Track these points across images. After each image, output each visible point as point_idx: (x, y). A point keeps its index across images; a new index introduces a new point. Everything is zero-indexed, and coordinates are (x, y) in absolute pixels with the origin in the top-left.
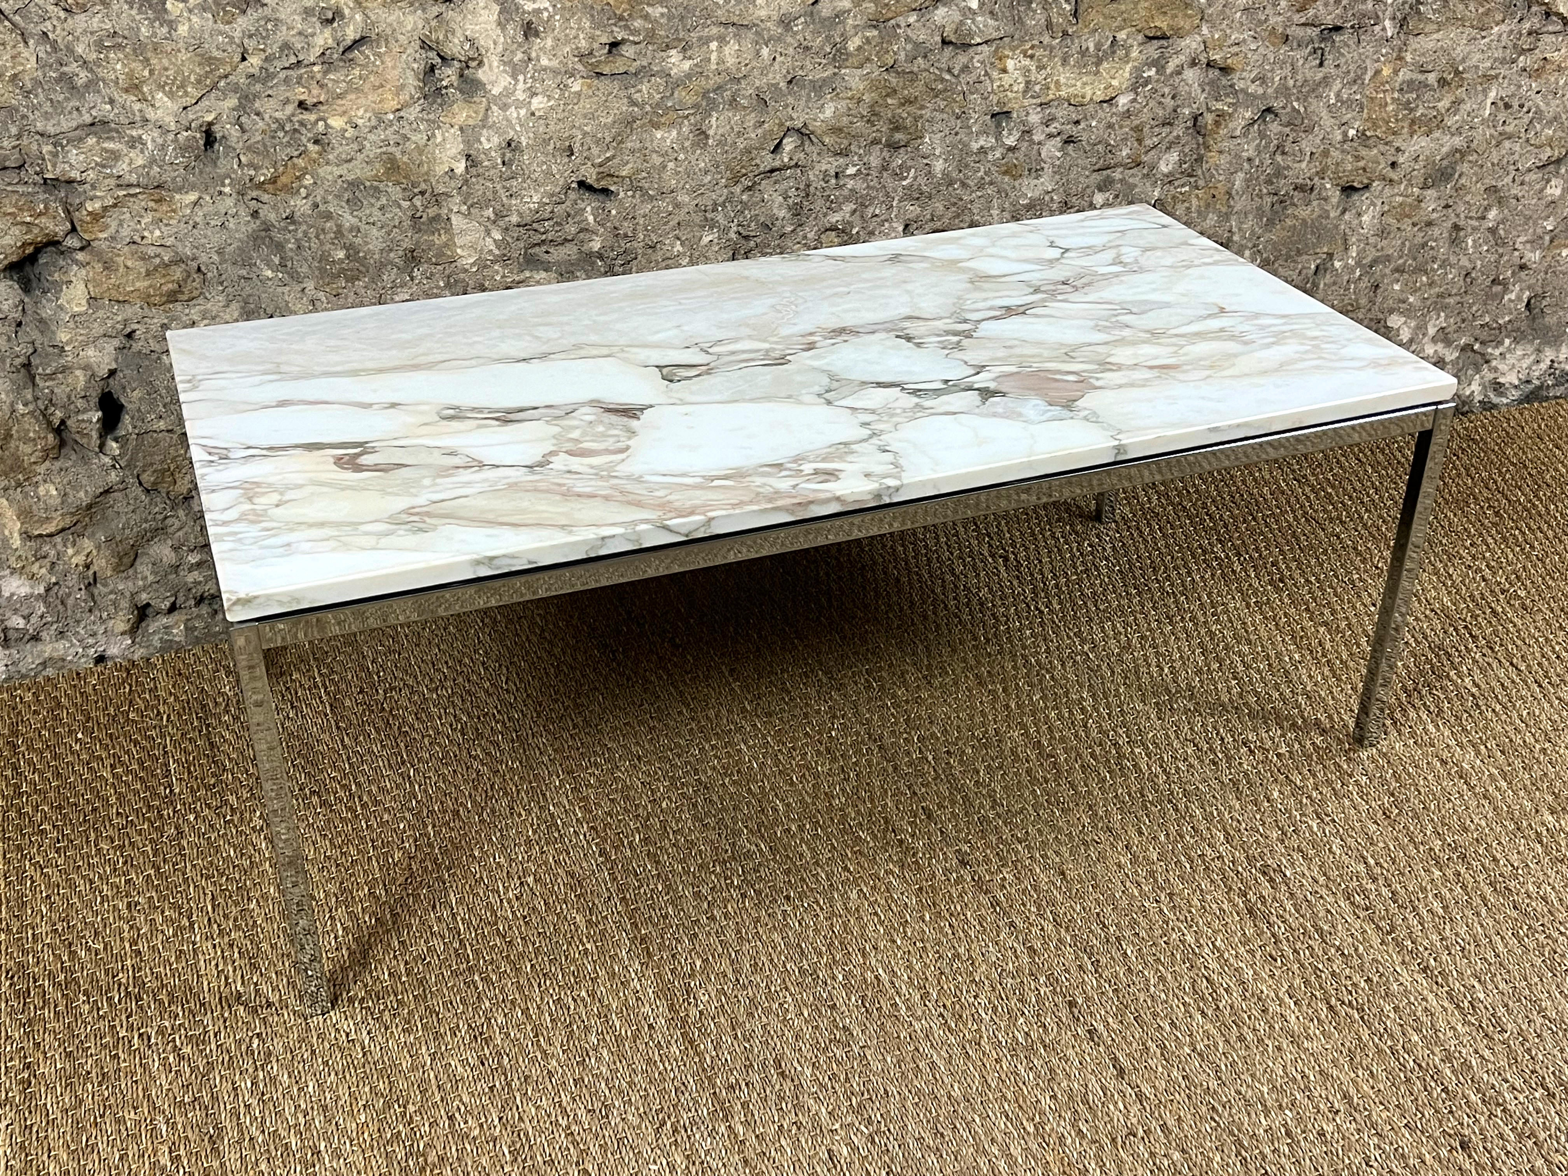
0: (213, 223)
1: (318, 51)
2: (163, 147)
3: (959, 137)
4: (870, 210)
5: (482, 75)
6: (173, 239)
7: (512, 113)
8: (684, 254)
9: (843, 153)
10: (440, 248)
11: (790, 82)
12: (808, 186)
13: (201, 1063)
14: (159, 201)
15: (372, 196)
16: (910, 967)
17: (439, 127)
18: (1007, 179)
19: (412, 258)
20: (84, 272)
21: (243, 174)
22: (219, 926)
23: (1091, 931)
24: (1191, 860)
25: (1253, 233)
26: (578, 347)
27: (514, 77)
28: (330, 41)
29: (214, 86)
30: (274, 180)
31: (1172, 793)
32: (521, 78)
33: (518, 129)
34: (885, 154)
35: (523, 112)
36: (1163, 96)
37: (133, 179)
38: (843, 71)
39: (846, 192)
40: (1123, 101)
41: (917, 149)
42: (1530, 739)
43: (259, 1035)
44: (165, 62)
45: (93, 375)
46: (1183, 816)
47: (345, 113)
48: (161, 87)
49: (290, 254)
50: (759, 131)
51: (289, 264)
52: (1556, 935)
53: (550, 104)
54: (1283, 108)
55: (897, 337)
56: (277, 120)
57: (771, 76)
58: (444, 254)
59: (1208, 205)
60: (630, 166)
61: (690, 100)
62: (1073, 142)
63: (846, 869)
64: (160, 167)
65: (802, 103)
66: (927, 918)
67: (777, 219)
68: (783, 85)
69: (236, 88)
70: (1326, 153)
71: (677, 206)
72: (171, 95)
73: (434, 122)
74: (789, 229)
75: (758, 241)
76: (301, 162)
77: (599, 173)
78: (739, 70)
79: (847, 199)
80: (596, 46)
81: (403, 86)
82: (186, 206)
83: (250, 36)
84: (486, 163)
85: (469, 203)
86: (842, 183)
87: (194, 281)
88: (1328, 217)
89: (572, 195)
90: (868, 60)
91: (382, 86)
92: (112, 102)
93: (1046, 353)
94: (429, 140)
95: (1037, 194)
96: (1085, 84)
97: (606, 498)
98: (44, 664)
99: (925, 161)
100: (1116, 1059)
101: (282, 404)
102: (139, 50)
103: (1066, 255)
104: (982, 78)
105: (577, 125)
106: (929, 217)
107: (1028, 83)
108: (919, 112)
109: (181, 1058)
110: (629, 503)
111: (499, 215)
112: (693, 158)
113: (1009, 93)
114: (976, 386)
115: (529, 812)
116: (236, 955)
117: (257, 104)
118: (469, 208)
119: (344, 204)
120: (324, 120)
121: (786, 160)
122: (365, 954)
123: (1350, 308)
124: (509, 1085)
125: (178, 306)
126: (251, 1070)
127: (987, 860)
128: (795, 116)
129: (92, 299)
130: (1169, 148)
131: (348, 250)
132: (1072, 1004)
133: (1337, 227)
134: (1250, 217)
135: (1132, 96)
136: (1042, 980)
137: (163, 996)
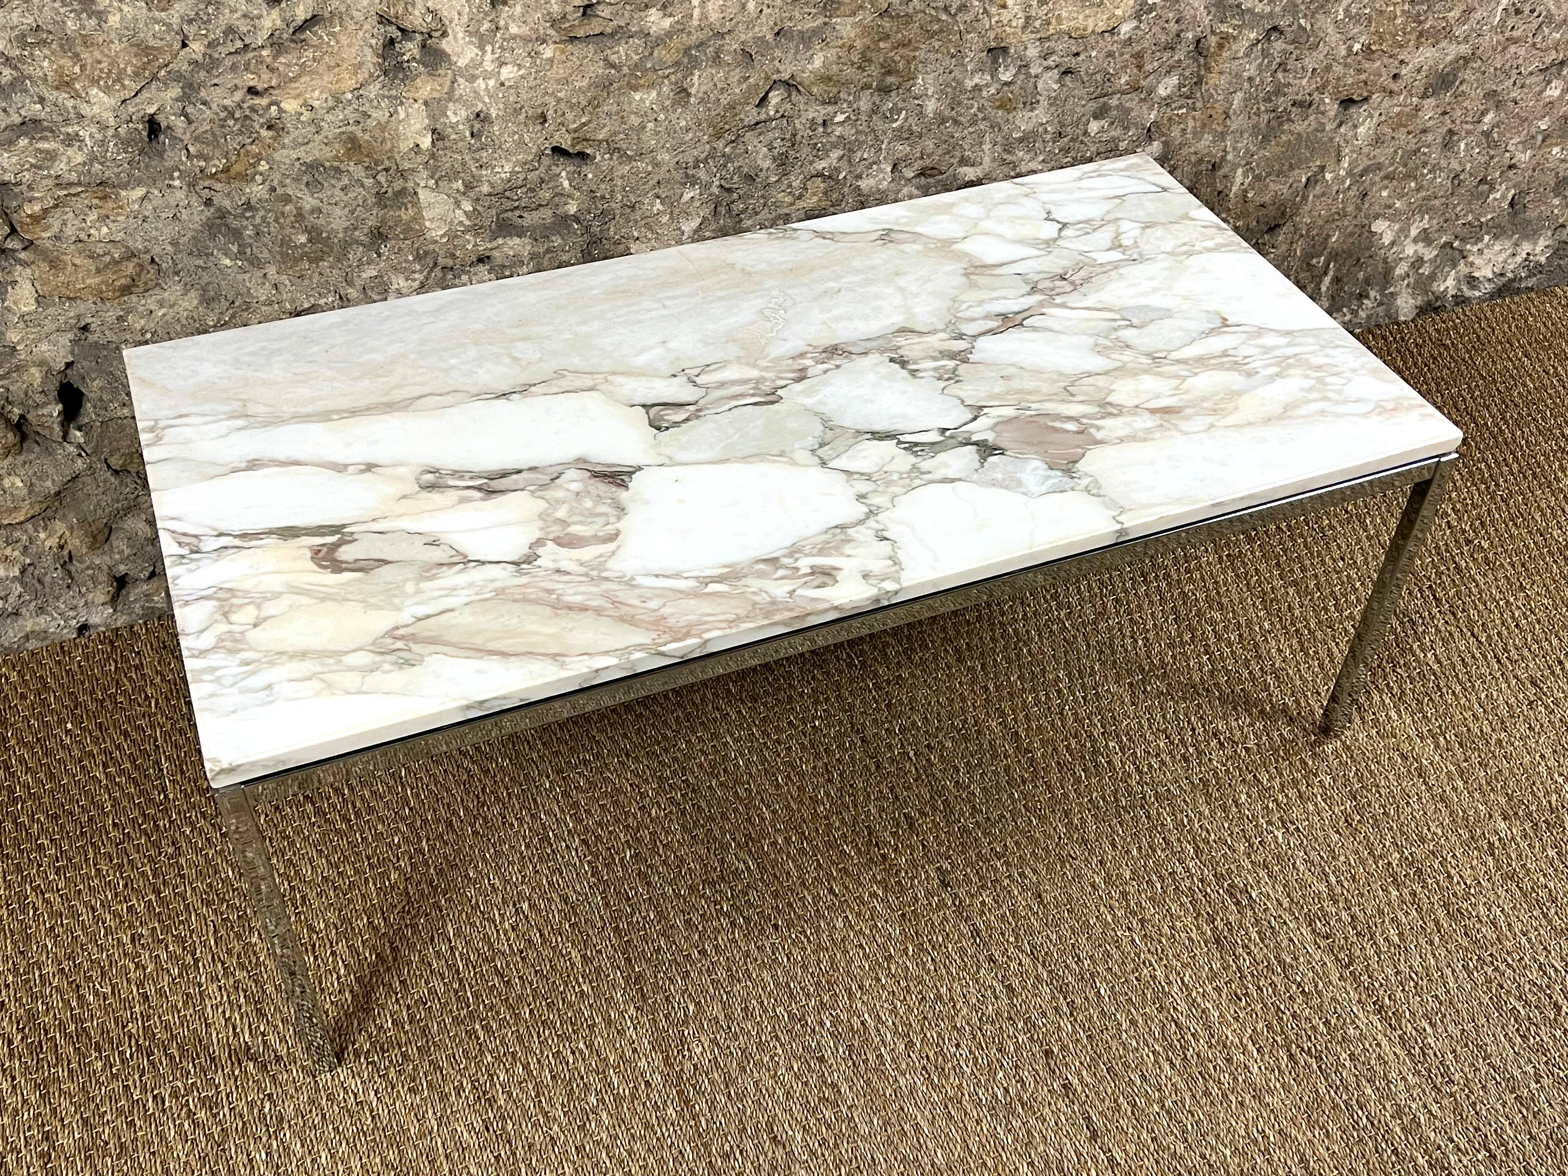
0: (163, 215)
1: (265, 34)
2: (103, 143)
3: (953, 75)
4: (859, 154)
5: (445, 45)
6: (122, 234)
7: (480, 84)
8: (664, 212)
9: (833, 101)
10: (407, 224)
11: (778, 34)
12: (794, 135)
13: (216, 1130)
14: (104, 198)
15: (333, 177)
16: (894, 1011)
17: (402, 104)
18: (1000, 112)
19: (379, 236)
20: (29, 271)
21: (193, 165)
22: (223, 964)
23: (1067, 967)
24: (1161, 878)
25: (1247, 150)
26: (559, 374)
27: (482, 47)
28: (278, 22)
29: (154, 77)
30: (226, 170)
31: (1144, 798)
32: (489, 48)
33: (487, 101)
34: (876, 99)
35: (491, 83)
36: (1167, 21)
37: (74, 177)
38: (834, 20)
39: (833, 139)
40: (1126, 29)
41: (909, 90)
42: (1487, 729)
43: (270, 1096)
44: (97, 55)
45: (49, 371)
46: (1156, 825)
47: (298, 96)
48: (95, 82)
49: (249, 241)
50: (744, 86)
51: (248, 251)
52: (1503, 967)
53: (521, 73)
54: (1290, 26)
55: (892, 360)
56: (225, 108)
57: (757, 29)
58: (412, 229)
59: (1204, 125)
60: (607, 128)
61: (669, 59)
62: (1071, 72)
63: (831, 891)
64: (101, 164)
65: (790, 56)
66: (910, 953)
67: (761, 170)
68: (769, 37)
69: (178, 77)
70: (1328, 68)
71: (657, 165)
72: (107, 90)
73: (396, 98)
74: (774, 179)
75: (742, 192)
76: (255, 149)
77: (574, 139)
78: (723, 25)
79: (835, 146)
80: (569, 9)
81: (361, 65)
82: (134, 202)
83: (190, 22)
84: (453, 136)
85: (436, 177)
86: (829, 131)
87: (148, 272)
88: (1323, 130)
89: (546, 161)
90: (861, 7)
91: (338, 65)
92: (42, 100)
93: (1045, 388)
94: (391, 115)
95: (1030, 126)
96: (1087, 17)
97: (599, 612)
98: (27, 637)
99: (916, 102)
100: (1089, 1118)
101: (253, 465)
102: (67, 44)
103: (1063, 233)
104: (981, 16)
105: (550, 91)
106: (918, 155)
107: (1028, 18)
108: (913, 54)
109: (196, 1124)
110: (622, 619)
111: (468, 186)
112: (673, 117)
113: (1007, 28)
114: (975, 438)
115: (521, 820)
116: (242, 1000)
117: (203, 93)
118: (437, 182)
119: (303, 187)
120: (277, 104)
121: (772, 113)
122: (367, 995)
123: (1336, 217)
124: (514, 1154)
125: (134, 298)
126: (264, 1139)
127: (968, 880)
128: (781, 68)
129: (40, 299)
130: (1169, 72)
131: (309, 233)
132: (1048, 1053)
133: (1331, 139)
134: (1246, 135)
135: (1135, 23)
136: (1020, 1025)
137: (174, 1050)
